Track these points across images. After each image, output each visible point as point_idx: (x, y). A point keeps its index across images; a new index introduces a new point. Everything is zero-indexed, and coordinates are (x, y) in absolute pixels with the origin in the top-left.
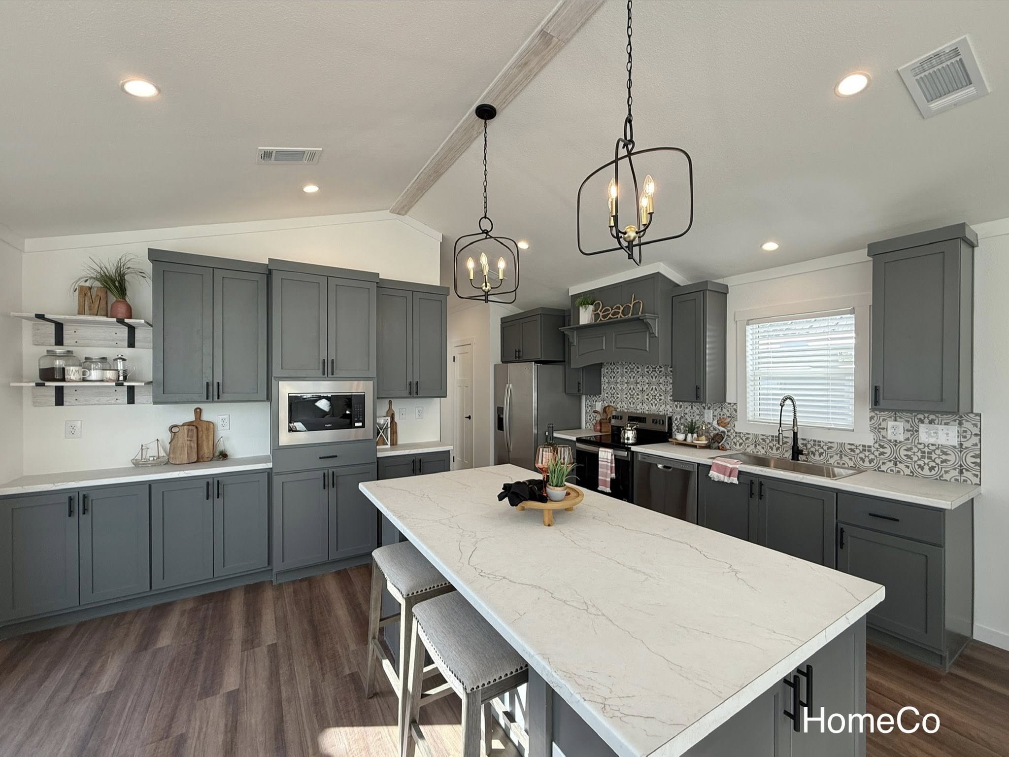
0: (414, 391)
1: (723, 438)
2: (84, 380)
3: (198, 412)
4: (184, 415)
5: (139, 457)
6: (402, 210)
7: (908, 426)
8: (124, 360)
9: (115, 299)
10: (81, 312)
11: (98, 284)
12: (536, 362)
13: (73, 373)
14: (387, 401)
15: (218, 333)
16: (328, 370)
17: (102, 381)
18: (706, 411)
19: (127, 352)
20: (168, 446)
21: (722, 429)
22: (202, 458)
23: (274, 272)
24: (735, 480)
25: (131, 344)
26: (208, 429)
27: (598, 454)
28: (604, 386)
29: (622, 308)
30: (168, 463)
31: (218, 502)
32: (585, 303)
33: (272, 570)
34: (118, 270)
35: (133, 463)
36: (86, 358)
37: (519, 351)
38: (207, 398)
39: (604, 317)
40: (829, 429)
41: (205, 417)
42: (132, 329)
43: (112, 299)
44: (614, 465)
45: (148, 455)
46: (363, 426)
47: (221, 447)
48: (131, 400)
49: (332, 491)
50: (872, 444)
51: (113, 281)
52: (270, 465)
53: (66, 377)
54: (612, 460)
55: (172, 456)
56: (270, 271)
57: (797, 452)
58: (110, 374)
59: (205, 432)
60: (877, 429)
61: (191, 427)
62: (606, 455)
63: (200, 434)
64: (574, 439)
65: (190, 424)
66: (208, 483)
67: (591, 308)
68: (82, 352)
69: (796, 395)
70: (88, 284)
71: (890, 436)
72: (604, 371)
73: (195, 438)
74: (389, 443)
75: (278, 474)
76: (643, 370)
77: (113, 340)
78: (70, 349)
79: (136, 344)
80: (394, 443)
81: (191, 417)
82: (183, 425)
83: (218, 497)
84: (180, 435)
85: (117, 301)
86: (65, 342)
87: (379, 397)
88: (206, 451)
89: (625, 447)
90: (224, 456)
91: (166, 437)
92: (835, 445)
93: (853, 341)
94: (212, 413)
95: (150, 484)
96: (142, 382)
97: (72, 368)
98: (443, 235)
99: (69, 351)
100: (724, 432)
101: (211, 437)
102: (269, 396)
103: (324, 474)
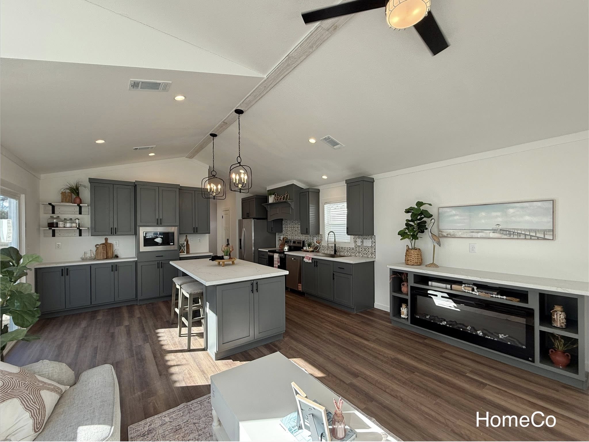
0: (196, 231)
1: (318, 248)
2: (64, 227)
3: (106, 240)
4: (101, 240)
5: (84, 257)
6: (191, 157)
7: (361, 241)
8: (78, 219)
9: (75, 197)
10: (62, 202)
11: (68, 191)
12: (253, 219)
13: (61, 224)
14: (185, 235)
15: (115, 208)
16: (159, 223)
17: (71, 227)
18: (314, 238)
19: (79, 216)
20: (95, 253)
21: (318, 244)
22: (108, 257)
23: (137, 186)
24: (310, 261)
25: (80, 213)
26: (110, 246)
27: (274, 256)
28: (284, 229)
29: (283, 197)
30: (95, 259)
31: (116, 273)
32: (271, 194)
33: (137, 300)
34: (76, 186)
35: (82, 259)
36: (65, 219)
37: (248, 214)
38: (111, 234)
39: (277, 200)
40: (345, 243)
41: (109, 241)
42: (80, 208)
43: (74, 196)
44: (279, 260)
45: (87, 256)
46: (174, 245)
47: (115, 253)
48: (80, 235)
49: (161, 270)
50: (354, 247)
51: (74, 189)
52: (136, 259)
53: (58, 226)
54: (278, 258)
55: (96, 256)
56: (136, 185)
57: (335, 251)
58: (74, 225)
59: (109, 247)
60: (355, 242)
61: (104, 245)
62: (276, 256)
63: (107, 248)
64: (267, 251)
65: (103, 244)
66: (112, 265)
67: (273, 196)
68: (63, 217)
69: (334, 231)
70: (64, 191)
71: (358, 245)
72: (283, 222)
73: (105, 250)
74: (186, 252)
75: (139, 262)
76: (296, 222)
77: (73, 212)
78: (58, 215)
79: (82, 213)
80: (188, 252)
81: (104, 242)
82: (100, 244)
83: (116, 271)
84: (100, 248)
85: (76, 198)
86: (55, 212)
87: (180, 233)
88: (110, 255)
89: (283, 252)
90: (117, 257)
91: (94, 249)
92: (346, 248)
93: (346, 212)
94: (112, 240)
95: (90, 266)
96: (86, 228)
97: (60, 223)
98: (209, 166)
99: (58, 217)
100: (318, 246)
101: (112, 249)
102: (136, 233)
103: (158, 263)
